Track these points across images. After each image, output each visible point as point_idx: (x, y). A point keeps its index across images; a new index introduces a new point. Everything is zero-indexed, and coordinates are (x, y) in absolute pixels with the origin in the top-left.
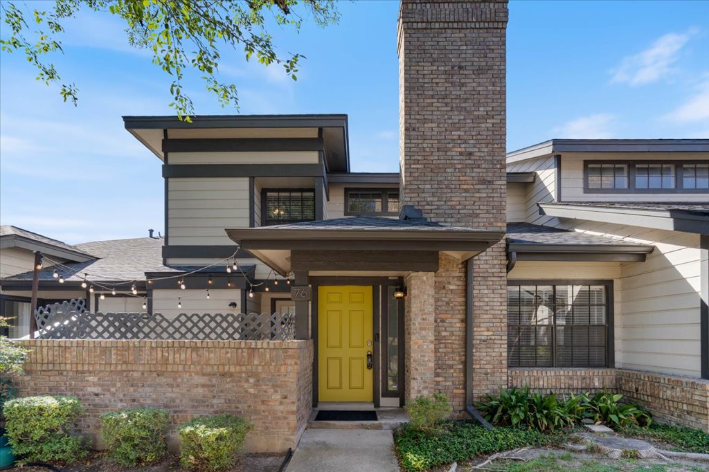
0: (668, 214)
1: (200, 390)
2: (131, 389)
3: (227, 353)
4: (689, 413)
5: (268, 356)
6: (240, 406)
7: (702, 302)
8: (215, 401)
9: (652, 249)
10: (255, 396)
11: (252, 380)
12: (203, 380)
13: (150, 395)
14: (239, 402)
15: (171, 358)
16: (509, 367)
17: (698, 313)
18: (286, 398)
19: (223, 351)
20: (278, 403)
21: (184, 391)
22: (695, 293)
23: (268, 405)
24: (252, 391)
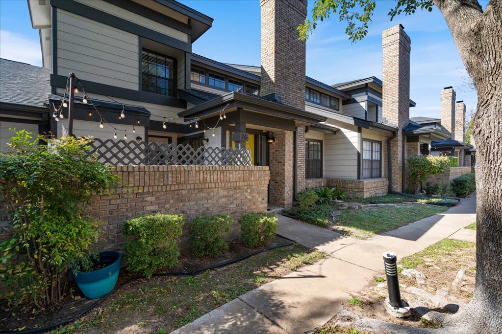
0: (352, 119)
1: (224, 200)
2: (181, 204)
3: (239, 174)
4: (357, 192)
5: (257, 175)
6: (243, 207)
7: (358, 152)
8: (231, 206)
9: (339, 130)
10: (250, 200)
11: (249, 191)
12: (224, 193)
13: (194, 207)
14: (243, 205)
15: (208, 178)
16: (306, 178)
17: (357, 155)
18: (263, 200)
19: (237, 172)
20: (260, 203)
21: (215, 201)
22: (355, 148)
23: (256, 205)
24: (249, 197)
